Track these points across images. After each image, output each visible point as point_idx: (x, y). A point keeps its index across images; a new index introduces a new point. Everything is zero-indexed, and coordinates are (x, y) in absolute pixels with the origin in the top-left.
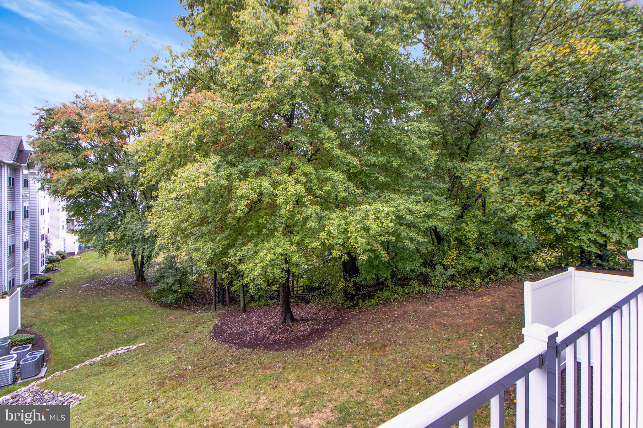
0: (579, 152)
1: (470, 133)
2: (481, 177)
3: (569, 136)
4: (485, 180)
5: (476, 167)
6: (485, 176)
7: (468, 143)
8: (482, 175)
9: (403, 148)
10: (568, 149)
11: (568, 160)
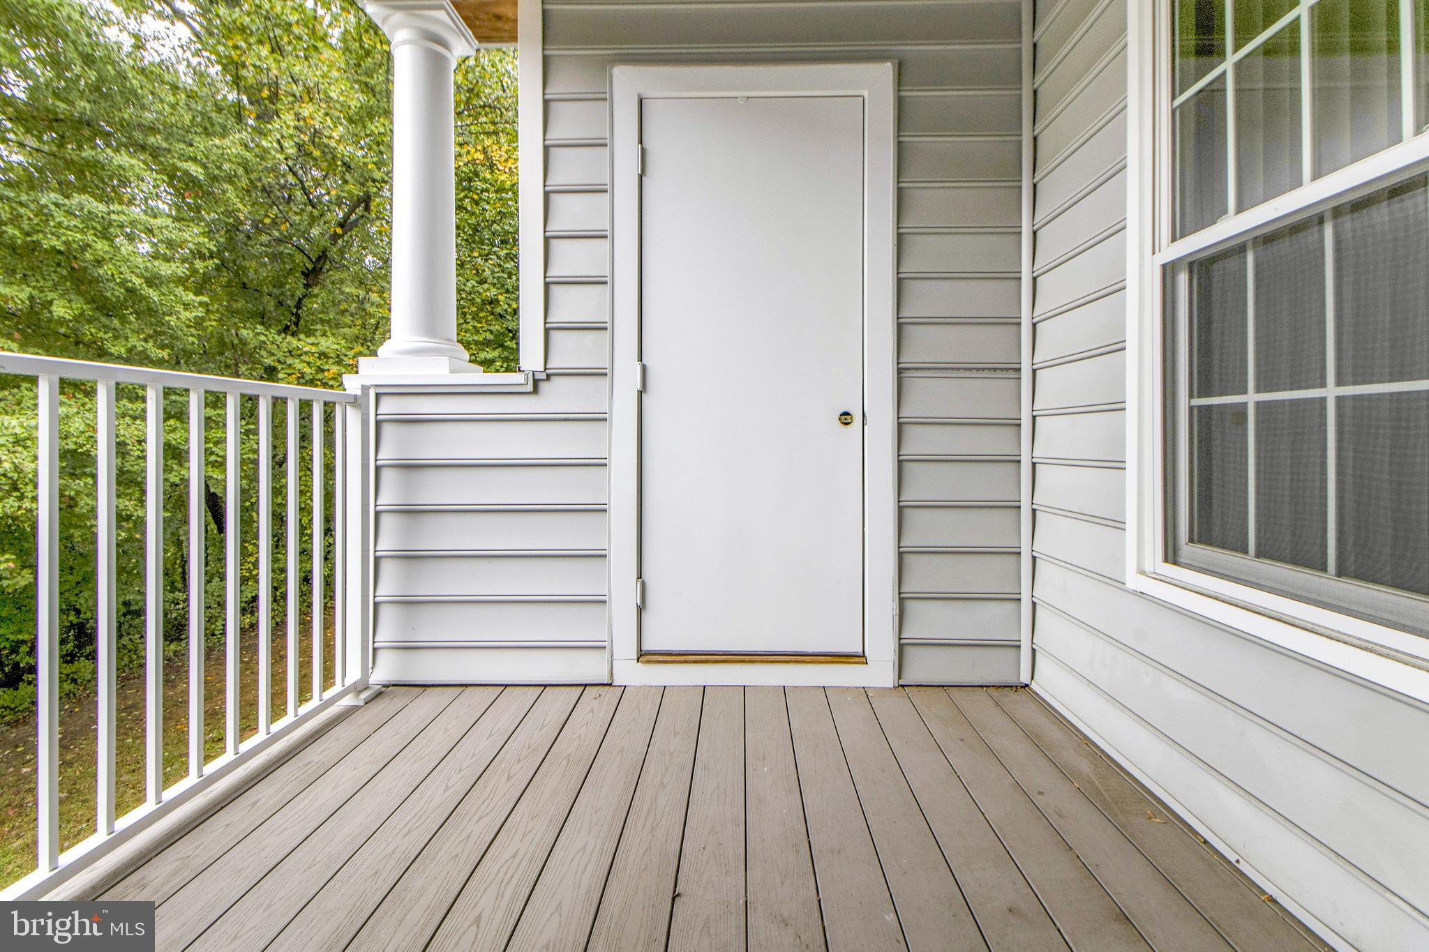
0: (506, 344)
1: (303, 273)
2: (323, 371)
3: (492, 313)
4: (333, 379)
5: (314, 349)
6: (335, 369)
7: (299, 294)
8: (326, 367)
9: (91, 270)
10: (490, 336)
11: (490, 356)
